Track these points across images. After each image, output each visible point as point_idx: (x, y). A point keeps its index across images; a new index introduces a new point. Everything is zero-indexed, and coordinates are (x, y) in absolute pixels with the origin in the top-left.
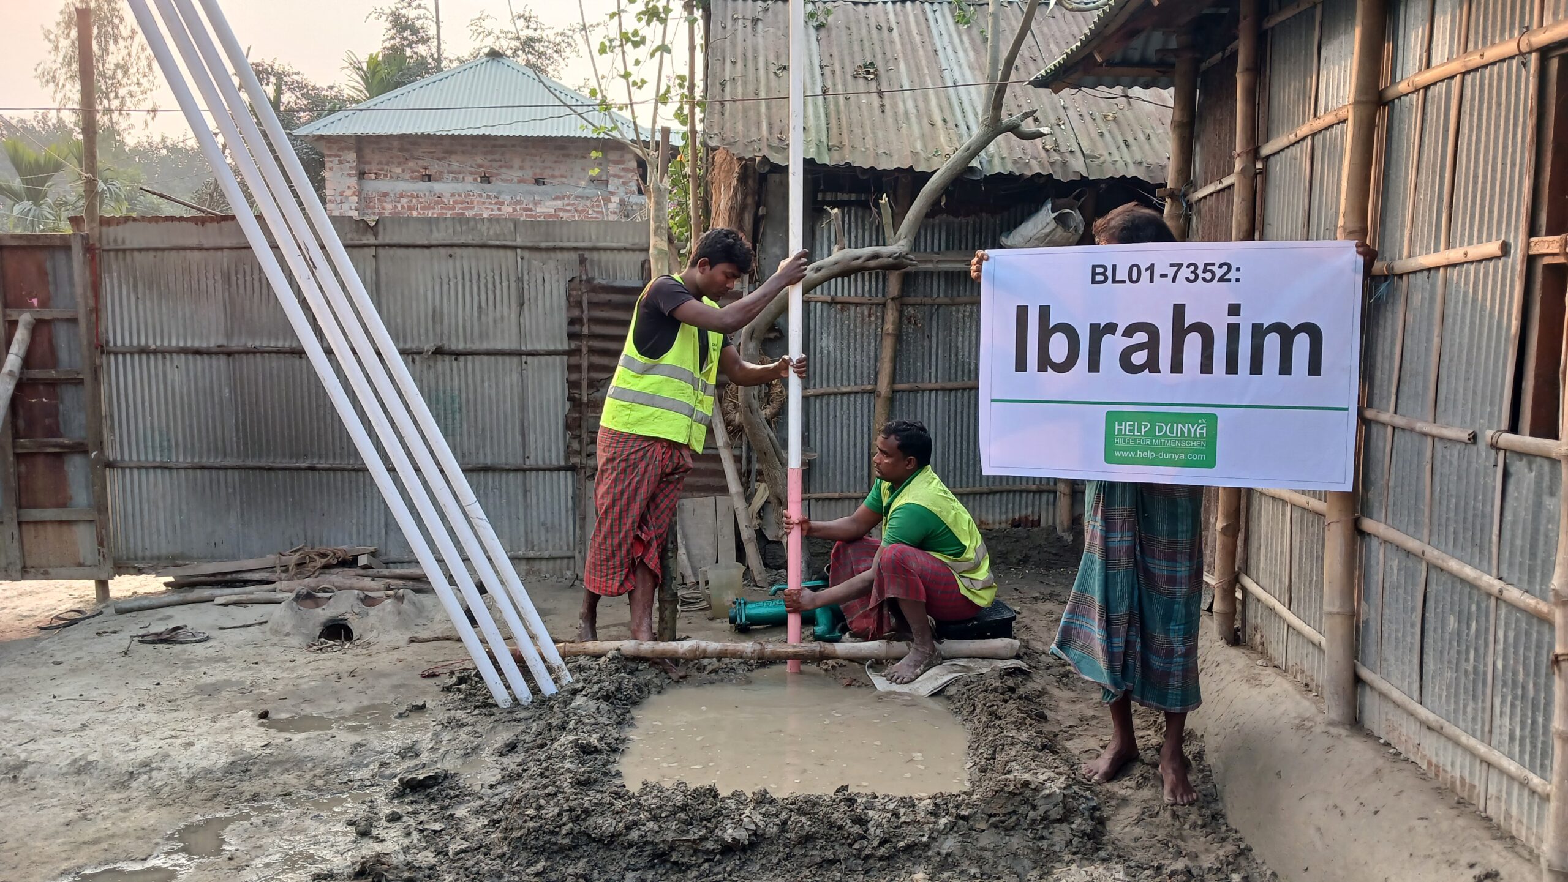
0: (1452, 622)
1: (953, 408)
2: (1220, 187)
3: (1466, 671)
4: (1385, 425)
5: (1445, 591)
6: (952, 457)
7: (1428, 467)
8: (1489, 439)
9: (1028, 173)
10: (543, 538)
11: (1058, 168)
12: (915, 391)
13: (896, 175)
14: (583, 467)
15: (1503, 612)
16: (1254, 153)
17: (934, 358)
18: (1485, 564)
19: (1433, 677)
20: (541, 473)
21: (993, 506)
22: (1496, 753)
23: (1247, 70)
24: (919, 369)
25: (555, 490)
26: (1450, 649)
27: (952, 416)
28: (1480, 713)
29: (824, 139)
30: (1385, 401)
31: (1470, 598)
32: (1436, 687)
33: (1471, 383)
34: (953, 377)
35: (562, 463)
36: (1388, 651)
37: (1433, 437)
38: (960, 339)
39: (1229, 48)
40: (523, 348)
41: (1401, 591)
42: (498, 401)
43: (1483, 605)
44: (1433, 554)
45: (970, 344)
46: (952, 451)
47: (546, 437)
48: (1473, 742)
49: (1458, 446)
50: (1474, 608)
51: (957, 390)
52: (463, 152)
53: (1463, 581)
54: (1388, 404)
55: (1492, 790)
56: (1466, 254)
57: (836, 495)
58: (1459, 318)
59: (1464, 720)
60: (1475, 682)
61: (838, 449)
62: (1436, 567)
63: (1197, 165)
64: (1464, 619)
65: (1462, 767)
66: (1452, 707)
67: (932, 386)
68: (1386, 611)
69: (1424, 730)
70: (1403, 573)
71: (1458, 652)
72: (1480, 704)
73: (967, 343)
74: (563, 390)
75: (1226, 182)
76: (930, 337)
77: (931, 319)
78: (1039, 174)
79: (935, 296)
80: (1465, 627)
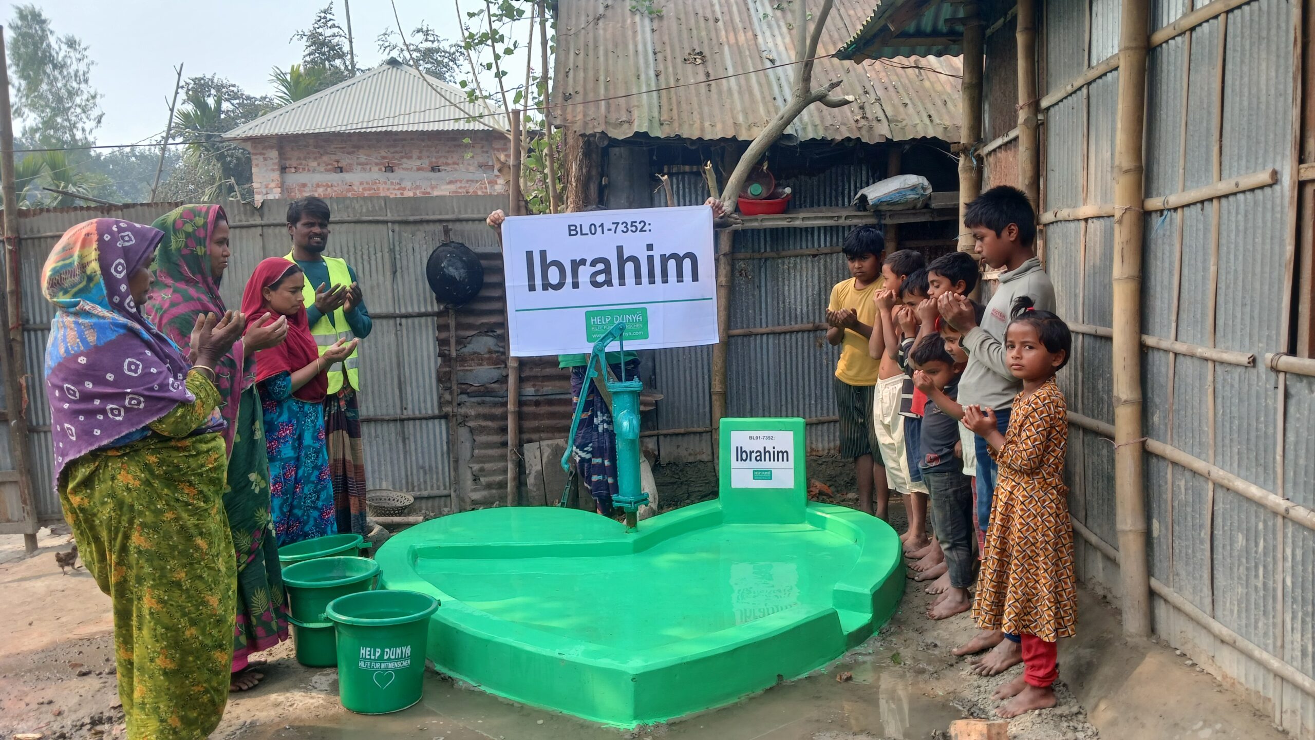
0: (1240, 540)
1: (782, 349)
2: (1006, 139)
3: (1256, 587)
4: (1166, 351)
5: (1232, 510)
6: (783, 393)
7: (1211, 390)
8: (1269, 362)
9: (839, 138)
10: (422, 480)
11: (864, 132)
12: (749, 335)
13: (722, 144)
14: (454, 415)
15: (1290, 530)
16: (1035, 105)
17: (763, 306)
18: (1270, 483)
19: (1224, 592)
20: (417, 422)
21: (822, 435)
22: (1290, 668)
23: (1026, 29)
24: (751, 316)
25: (431, 437)
26: (1239, 566)
27: (782, 356)
28: (1271, 628)
29: (656, 114)
30: (1166, 329)
31: (1257, 517)
32: (1229, 602)
33: (1248, 309)
34: (781, 321)
35: (436, 412)
36: (1180, 567)
37: (1214, 361)
38: (786, 288)
39: (1010, 13)
40: (397, 312)
41: (1189, 509)
42: (377, 359)
43: (1270, 523)
44: (1218, 473)
45: (795, 291)
46: (783, 388)
47: (421, 390)
48: (1265, 656)
49: (1239, 370)
50: (1261, 526)
51: (785, 333)
52: (369, 146)
53: (1249, 500)
54: (1169, 332)
55: (1287, 705)
56: (1237, 185)
57: (682, 430)
58: (1233, 246)
59: (1256, 634)
60: (1265, 597)
61: (682, 389)
62: (1222, 486)
63: (987, 122)
64: (1252, 536)
65: (1255, 680)
66: (1244, 622)
67: (764, 330)
68: (1176, 528)
69: (1218, 643)
70: (1190, 492)
71: (1248, 569)
72: (1271, 620)
73: (792, 291)
74: (435, 347)
75: (1012, 134)
76: (759, 287)
77: (760, 270)
78: (848, 139)
79: (763, 250)
80: (1253, 544)
